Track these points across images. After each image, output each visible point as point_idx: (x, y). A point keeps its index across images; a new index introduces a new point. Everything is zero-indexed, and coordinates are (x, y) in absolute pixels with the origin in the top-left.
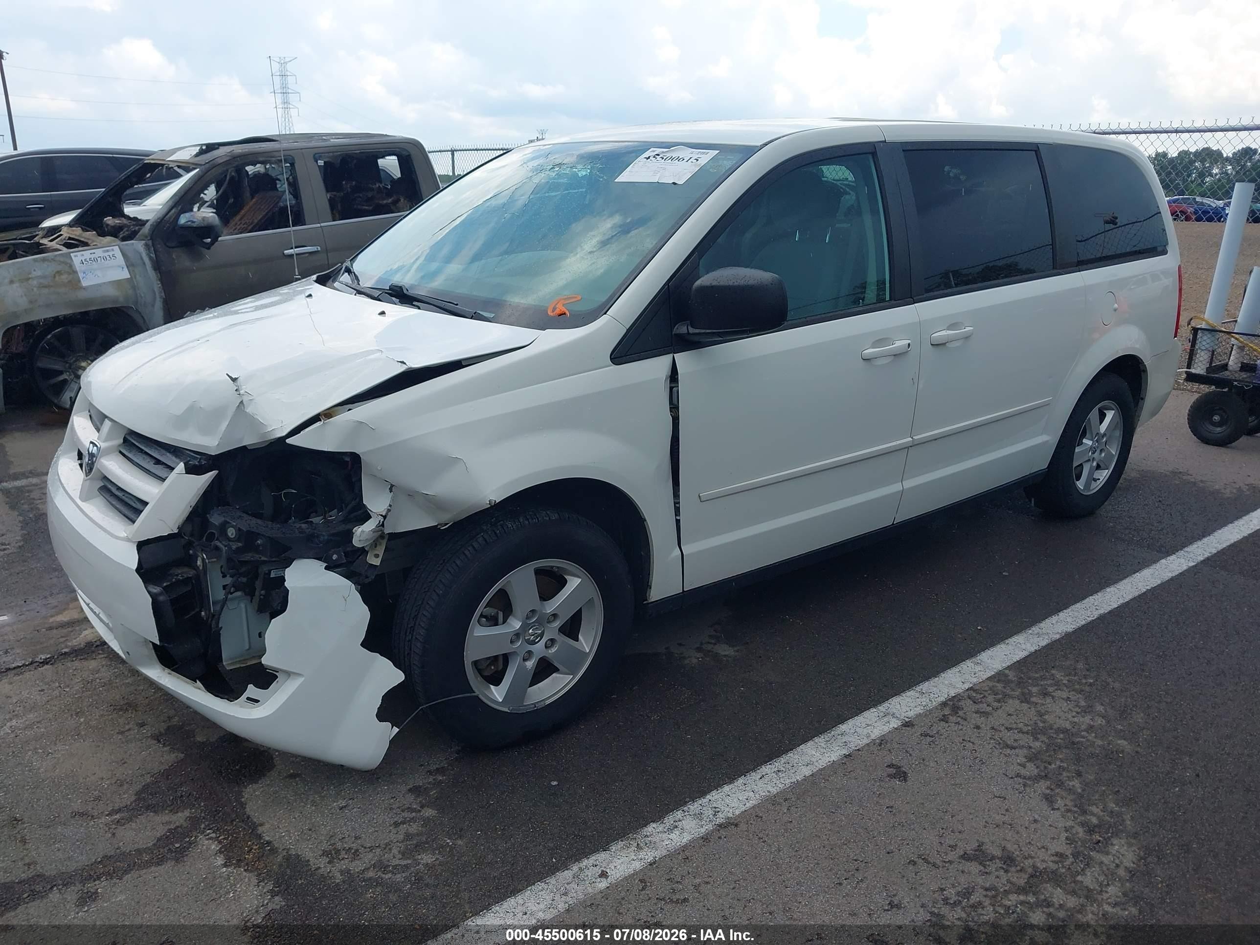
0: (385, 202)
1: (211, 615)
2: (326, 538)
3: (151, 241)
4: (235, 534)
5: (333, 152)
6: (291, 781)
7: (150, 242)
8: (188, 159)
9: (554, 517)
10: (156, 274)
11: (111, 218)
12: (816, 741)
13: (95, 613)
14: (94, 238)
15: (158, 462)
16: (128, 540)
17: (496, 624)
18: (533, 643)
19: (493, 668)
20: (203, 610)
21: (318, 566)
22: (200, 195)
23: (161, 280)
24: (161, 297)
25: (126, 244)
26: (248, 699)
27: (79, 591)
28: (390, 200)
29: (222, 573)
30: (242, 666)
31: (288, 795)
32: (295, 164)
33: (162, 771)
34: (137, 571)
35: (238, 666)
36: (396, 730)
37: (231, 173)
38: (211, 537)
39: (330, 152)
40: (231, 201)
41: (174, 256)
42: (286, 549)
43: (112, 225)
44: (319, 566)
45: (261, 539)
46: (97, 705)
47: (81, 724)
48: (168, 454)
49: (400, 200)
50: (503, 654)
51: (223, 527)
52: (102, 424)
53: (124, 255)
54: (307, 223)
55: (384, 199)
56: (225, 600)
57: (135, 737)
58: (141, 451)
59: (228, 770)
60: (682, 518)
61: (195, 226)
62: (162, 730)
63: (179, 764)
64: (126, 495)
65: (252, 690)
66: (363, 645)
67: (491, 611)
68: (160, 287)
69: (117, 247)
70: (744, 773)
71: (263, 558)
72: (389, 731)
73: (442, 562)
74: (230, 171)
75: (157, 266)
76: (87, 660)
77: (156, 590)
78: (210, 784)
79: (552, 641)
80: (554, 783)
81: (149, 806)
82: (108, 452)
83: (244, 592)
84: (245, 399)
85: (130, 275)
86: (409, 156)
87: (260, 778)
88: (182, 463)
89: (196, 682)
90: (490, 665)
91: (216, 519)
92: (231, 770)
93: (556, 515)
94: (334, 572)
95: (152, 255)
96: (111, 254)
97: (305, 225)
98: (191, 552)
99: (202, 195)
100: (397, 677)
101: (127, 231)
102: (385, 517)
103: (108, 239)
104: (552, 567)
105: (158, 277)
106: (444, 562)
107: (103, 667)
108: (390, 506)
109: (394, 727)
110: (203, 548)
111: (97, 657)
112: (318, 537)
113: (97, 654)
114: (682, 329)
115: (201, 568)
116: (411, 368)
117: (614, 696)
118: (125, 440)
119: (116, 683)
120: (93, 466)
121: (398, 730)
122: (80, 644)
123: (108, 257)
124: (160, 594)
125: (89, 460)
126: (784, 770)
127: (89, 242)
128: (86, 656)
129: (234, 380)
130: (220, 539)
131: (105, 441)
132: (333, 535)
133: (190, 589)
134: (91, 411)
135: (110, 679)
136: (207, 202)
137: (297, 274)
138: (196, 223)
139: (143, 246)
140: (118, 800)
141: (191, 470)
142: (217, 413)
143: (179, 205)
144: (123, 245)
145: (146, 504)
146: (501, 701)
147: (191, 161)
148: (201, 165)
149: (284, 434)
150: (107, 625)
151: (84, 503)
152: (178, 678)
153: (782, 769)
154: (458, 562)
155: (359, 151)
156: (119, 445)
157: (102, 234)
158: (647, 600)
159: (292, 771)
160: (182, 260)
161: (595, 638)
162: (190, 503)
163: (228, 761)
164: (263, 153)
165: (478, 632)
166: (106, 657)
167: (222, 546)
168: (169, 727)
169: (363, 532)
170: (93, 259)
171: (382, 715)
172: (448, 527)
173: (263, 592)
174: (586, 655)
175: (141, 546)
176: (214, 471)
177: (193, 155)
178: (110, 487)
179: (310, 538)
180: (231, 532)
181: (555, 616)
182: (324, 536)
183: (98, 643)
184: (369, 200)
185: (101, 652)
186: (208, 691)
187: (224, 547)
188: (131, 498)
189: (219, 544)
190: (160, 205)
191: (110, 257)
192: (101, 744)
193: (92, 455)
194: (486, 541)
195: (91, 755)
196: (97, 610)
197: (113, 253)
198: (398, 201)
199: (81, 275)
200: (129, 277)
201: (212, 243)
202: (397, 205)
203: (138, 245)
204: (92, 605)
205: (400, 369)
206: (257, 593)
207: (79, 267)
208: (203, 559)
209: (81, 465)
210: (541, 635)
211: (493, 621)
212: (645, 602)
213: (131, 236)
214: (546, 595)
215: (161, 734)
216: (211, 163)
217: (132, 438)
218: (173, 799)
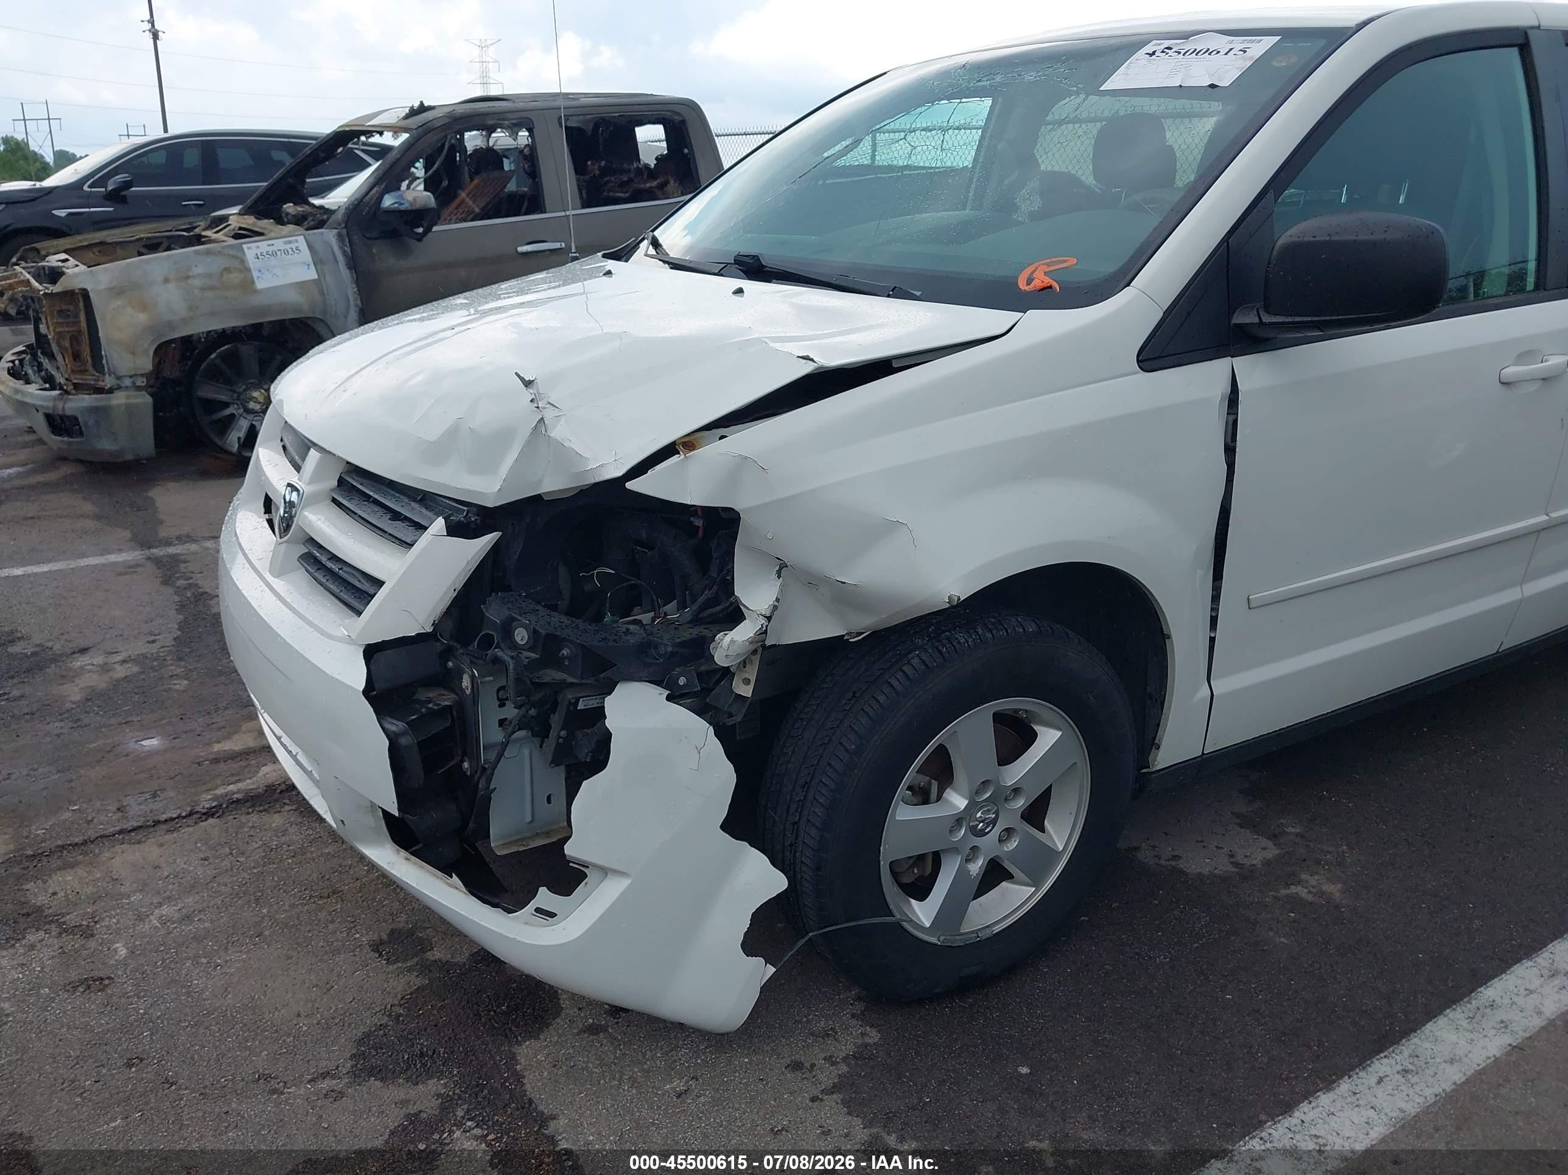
0: (648, 185)
1: (480, 767)
2: (670, 649)
3: (345, 230)
4: (526, 637)
5: (584, 115)
6: (591, 1038)
7: (344, 232)
8: (394, 122)
9: (1031, 628)
10: (352, 274)
11: (292, 204)
12: (1451, 1015)
13: (290, 752)
14: (270, 227)
15: (396, 516)
16: (350, 641)
17: (926, 801)
18: (982, 833)
19: (916, 871)
20: (466, 758)
21: (655, 695)
22: (410, 169)
23: (357, 282)
24: (356, 305)
25: (315, 233)
26: (538, 910)
27: (266, 715)
28: (654, 184)
29: (498, 699)
30: (522, 849)
31: (591, 1065)
32: (534, 130)
33: (389, 1007)
34: (367, 692)
35: (514, 849)
36: (771, 970)
37: (450, 141)
38: (487, 642)
39: (580, 115)
40: (445, 183)
41: (374, 251)
42: (607, 665)
43: (294, 214)
44: (657, 694)
45: (568, 646)
46: (285, 888)
47: (263, 918)
48: (413, 504)
49: (669, 182)
50: (933, 852)
51: (507, 630)
52: (304, 460)
53: (311, 247)
54: (547, 210)
55: (646, 182)
56: (504, 746)
57: (343, 945)
58: (368, 498)
59: (489, 1011)
60: (1219, 635)
61: (403, 209)
62: (384, 937)
63: (414, 995)
64: (345, 569)
65: (544, 897)
66: (724, 827)
67: (923, 780)
68: (355, 293)
69: (302, 237)
70: (1346, 1071)
71: (570, 680)
72: (761, 970)
73: (850, 695)
74: (449, 137)
75: (353, 264)
76: (268, 813)
77: (396, 726)
78: (463, 1036)
79: (1009, 832)
80: (1024, 1070)
81: (373, 1068)
82: (312, 501)
83: (532, 730)
84: (549, 414)
85: (318, 275)
86: (683, 122)
87: (541, 1030)
88: (441, 518)
89: (451, 877)
90: (912, 866)
91: (494, 611)
92: (495, 1011)
93: (1033, 624)
94: (680, 705)
95: (346, 248)
96: (294, 246)
97: (545, 212)
98: (450, 664)
99: (413, 169)
100: (778, 882)
101: (313, 220)
102: (769, 619)
103: (291, 227)
104: (1016, 711)
105: (352, 278)
106: (854, 696)
107: (291, 826)
108: (777, 600)
109: (768, 964)
110: (474, 659)
111: (282, 810)
112: (656, 647)
113: (282, 804)
114: (1245, 318)
115: (468, 692)
116: (822, 367)
117: (1083, 918)
118: (341, 482)
119: (312, 852)
120: (293, 522)
121: (775, 970)
122: (258, 788)
123: (290, 251)
124: (403, 734)
125: (285, 512)
126: (1414, 1069)
127: (266, 232)
128: (267, 806)
129: (528, 384)
130: (502, 645)
131: (310, 482)
132: (683, 644)
133: (448, 725)
134: (285, 439)
135: (302, 845)
136: (418, 178)
137: (573, 251)
138: (404, 206)
139: (336, 237)
140: (324, 1055)
141: (455, 530)
142: (501, 438)
143: (382, 183)
144: (309, 234)
145: (380, 583)
146: (928, 926)
147: (400, 124)
148: (411, 129)
149: (619, 473)
150: (309, 774)
151: (276, 580)
152: (422, 867)
153: (1410, 1067)
154: (882, 698)
155: (618, 114)
156: (332, 490)
157: (280, 221)
158: (1149, 767)
159: (591, 1021)
160: (385, 258)
161: (1074, 826)
162: (454, 583)
163: (488, 996)
164: (493, 114)
165: (903, 813)
166: (295, 810)
167: (506, 658)
168: (393, 932)
169: (732, 641)
170: (270, 253)
171: (751, 945)
172: (863, 638)
173: (563, 733)
174: (1058, 854)
175: (371, 652)
176: (494, 533)
177: (401, 117)
178: (318, 555)
179: (645, 648)
180: (521, 636)
181: (1016, 791)
182: (666, 645)
183: (283, 787)
184: (623, 185)
185: (287, 801)
186: (469, 891)
187: (509, 660)
188: (353, 574)
189: (500, 653)
190: (346, 197)
191: (293, 251)
192: (295, 954)
193: (290, 505)
194: (926, 665)
195: (280, 972)
196: (294, 749)
197: (297, 245)
198: (665, 184)
199: (255, 274)
200: (316, 277)
201: (425, 233)
202: (665, 189)
203: (329, 236)
204: (285, 740)
205: (807, 368)
206: (553, 734)
207: (253, 263)
208: (473, 677)
209: (270, 522)
210: (994, 822)
211: (922, 796)
212: (1145, 771)
213: (320, 225)
214: (1008, 754)
215: (382, 942)
216: (424, 127)
217: (353, 479)
218: (408, 1058)
